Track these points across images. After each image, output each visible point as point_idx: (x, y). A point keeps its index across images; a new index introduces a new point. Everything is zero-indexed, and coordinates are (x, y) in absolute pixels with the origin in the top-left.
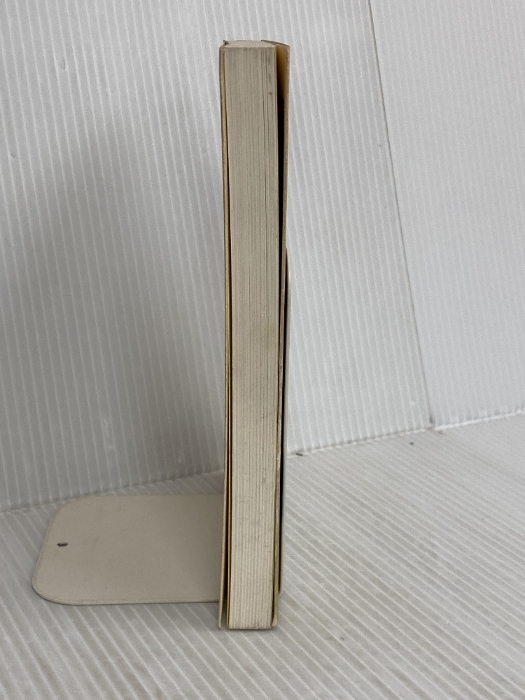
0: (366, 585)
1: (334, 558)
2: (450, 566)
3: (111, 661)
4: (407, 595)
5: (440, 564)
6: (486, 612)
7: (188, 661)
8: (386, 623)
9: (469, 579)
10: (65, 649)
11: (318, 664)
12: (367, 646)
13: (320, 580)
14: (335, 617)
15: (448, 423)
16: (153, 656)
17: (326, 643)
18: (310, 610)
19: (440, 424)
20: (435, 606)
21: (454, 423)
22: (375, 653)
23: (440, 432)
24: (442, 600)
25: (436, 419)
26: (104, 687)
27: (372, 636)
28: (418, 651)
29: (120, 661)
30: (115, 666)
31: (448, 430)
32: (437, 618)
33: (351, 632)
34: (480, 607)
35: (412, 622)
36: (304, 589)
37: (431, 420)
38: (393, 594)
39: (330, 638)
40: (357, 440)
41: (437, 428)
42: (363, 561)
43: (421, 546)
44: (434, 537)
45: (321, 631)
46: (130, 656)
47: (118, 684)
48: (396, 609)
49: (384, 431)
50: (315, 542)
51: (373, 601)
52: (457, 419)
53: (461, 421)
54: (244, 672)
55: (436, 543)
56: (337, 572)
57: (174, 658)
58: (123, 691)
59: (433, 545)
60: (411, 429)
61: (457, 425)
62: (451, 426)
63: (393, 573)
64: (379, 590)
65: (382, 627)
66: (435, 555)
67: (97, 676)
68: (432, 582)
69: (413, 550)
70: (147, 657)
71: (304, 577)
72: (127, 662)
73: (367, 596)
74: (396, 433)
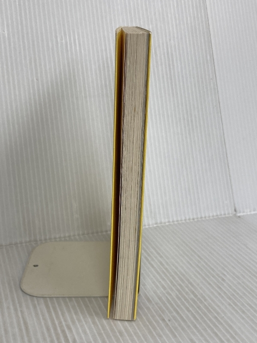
0: (187, 293)
1: (174, 278)
2: (230, 287)
3: (57, 322)
4: (206, 300)
5: (225, 285)
6: (243, 312)
7: (92, 326)
8: (192, 314)
9: (238, 294)
10: (37, 314)
11: (154, 333)
12: (180, 325)
13: (165, 288)
14: (168, 309)
15: (244, 212)
16: (77, 321)
17: (161, 322)
18: (156, 304)
19: (240, 212)
20: (218, 306)
21: (247, 212)
22: (183, 329)
23: (239, 217)
24: (223, 304)
25: (237, 209)
26: (50, 336)
27: (184, 321)
28: (205, 330)
29: (60, 323)
30: (57, 325)
31: (243, 216)
32: (218, 313)
33: (174, 317)
34: (241, 309)
35: (205, 314)
36: (155, 292)
37: (235, 210)
38: (199, 299)
39: (163, 320)
40: (197, 218)
41: (238, 215)
42: (188, 280)
43: (218, 275)
44: (225, 270)
45: (160, 316)
46: (66, 321)
47: (57, 334)
48: (199, 307)
49: (211, 215)
50: (166, 269)
51: (188, 302)
52: (249, 211)
53: (250, 211)
54: (118, 334)
55: (225, 273)
56: (174, 285)
57: (86, 324)
58: (58, 339)
59: (224, 275)
60: (225, 214)
61: (249, 213)
62: (245, 214)
63: (201, 288)
64: (192, 296)
65: (190, 316)
66: (223, 280)
67: (48, 330)
68: (220, 294)
69: (213, 277)
70: (73, 322)
71: (157, 286)
72: (64, 323)
73: (186, 299)
74: (217, 216)
